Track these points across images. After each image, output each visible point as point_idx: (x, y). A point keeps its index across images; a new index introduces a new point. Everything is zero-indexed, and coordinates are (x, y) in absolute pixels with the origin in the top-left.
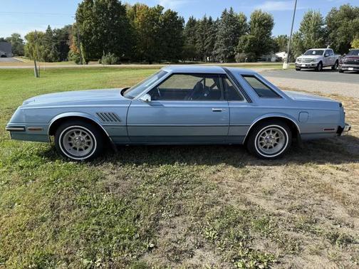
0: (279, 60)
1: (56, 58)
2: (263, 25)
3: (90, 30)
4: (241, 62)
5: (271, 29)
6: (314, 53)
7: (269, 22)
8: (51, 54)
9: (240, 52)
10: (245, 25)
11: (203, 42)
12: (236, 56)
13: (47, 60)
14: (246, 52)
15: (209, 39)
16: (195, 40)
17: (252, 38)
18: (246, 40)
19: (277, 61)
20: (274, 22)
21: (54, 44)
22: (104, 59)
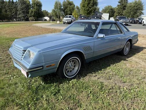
0: (46, 20)
2: (38, 6)
4: (32, 21)
5: (41, 7)
6: (68, 17)
7: (40, 4)
9: (31, 17)
10: (30, 5)
11: (11, 12)
12: (29, 19)
14: (34, 17)
15: (14, 10)
16: (6, 10)
17: (35, 11)
18: (32, 12)
19: (45, 21)
20: (42, 4)
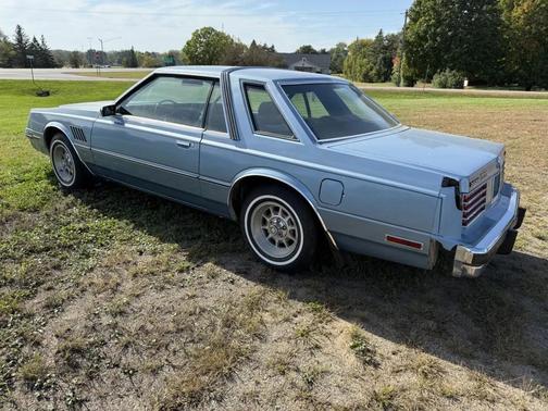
1: (380, 78)
3: (426, 32)
8: (374, 71)
13: (367, 79)
21: (381, 56)
22: (437, 79)
